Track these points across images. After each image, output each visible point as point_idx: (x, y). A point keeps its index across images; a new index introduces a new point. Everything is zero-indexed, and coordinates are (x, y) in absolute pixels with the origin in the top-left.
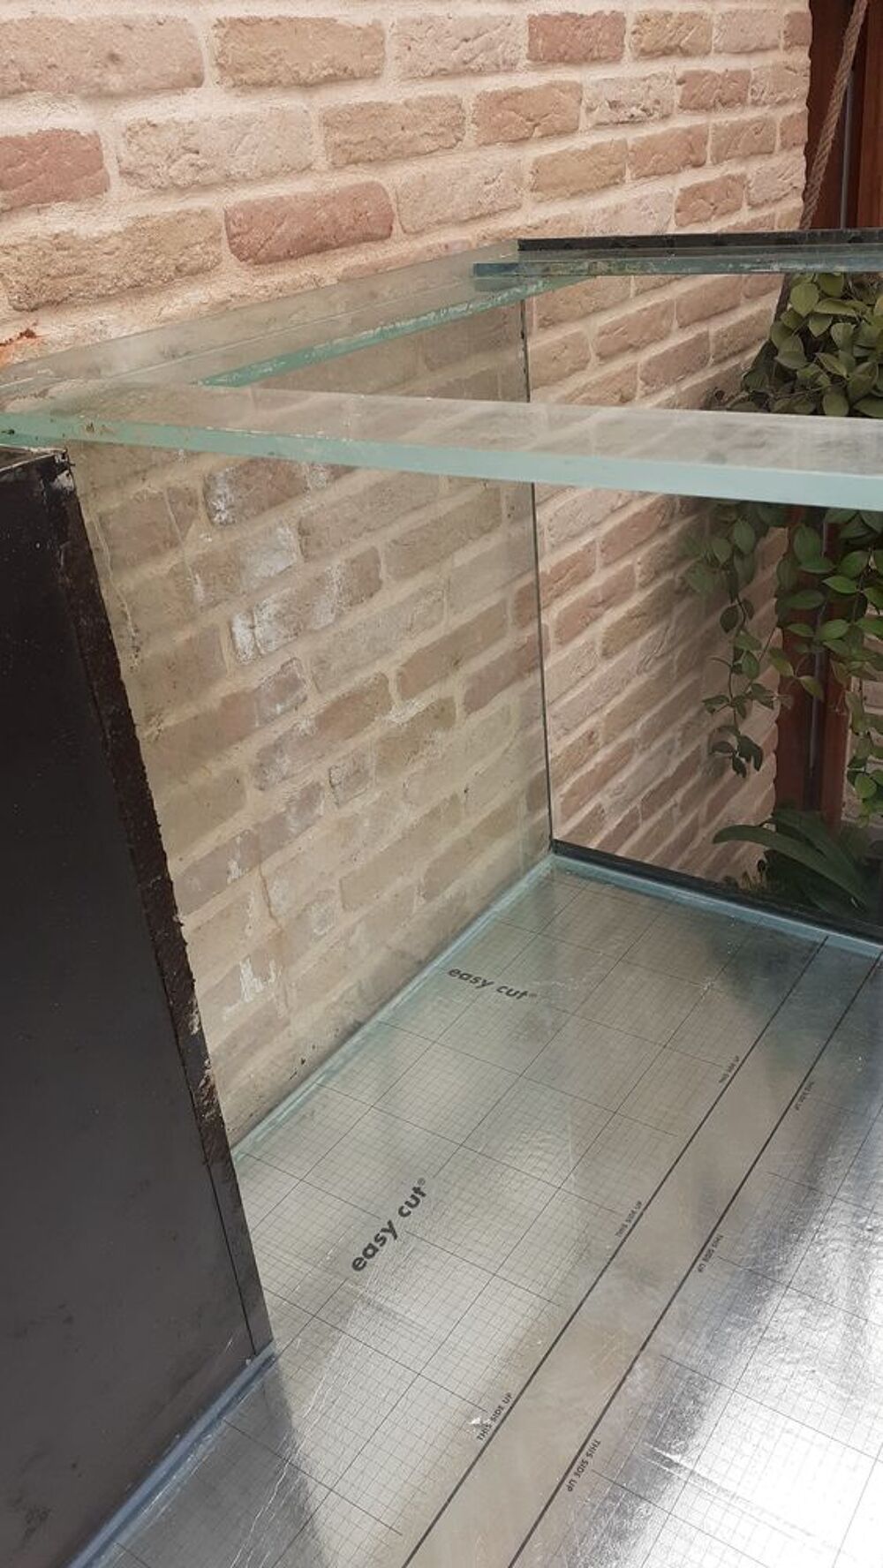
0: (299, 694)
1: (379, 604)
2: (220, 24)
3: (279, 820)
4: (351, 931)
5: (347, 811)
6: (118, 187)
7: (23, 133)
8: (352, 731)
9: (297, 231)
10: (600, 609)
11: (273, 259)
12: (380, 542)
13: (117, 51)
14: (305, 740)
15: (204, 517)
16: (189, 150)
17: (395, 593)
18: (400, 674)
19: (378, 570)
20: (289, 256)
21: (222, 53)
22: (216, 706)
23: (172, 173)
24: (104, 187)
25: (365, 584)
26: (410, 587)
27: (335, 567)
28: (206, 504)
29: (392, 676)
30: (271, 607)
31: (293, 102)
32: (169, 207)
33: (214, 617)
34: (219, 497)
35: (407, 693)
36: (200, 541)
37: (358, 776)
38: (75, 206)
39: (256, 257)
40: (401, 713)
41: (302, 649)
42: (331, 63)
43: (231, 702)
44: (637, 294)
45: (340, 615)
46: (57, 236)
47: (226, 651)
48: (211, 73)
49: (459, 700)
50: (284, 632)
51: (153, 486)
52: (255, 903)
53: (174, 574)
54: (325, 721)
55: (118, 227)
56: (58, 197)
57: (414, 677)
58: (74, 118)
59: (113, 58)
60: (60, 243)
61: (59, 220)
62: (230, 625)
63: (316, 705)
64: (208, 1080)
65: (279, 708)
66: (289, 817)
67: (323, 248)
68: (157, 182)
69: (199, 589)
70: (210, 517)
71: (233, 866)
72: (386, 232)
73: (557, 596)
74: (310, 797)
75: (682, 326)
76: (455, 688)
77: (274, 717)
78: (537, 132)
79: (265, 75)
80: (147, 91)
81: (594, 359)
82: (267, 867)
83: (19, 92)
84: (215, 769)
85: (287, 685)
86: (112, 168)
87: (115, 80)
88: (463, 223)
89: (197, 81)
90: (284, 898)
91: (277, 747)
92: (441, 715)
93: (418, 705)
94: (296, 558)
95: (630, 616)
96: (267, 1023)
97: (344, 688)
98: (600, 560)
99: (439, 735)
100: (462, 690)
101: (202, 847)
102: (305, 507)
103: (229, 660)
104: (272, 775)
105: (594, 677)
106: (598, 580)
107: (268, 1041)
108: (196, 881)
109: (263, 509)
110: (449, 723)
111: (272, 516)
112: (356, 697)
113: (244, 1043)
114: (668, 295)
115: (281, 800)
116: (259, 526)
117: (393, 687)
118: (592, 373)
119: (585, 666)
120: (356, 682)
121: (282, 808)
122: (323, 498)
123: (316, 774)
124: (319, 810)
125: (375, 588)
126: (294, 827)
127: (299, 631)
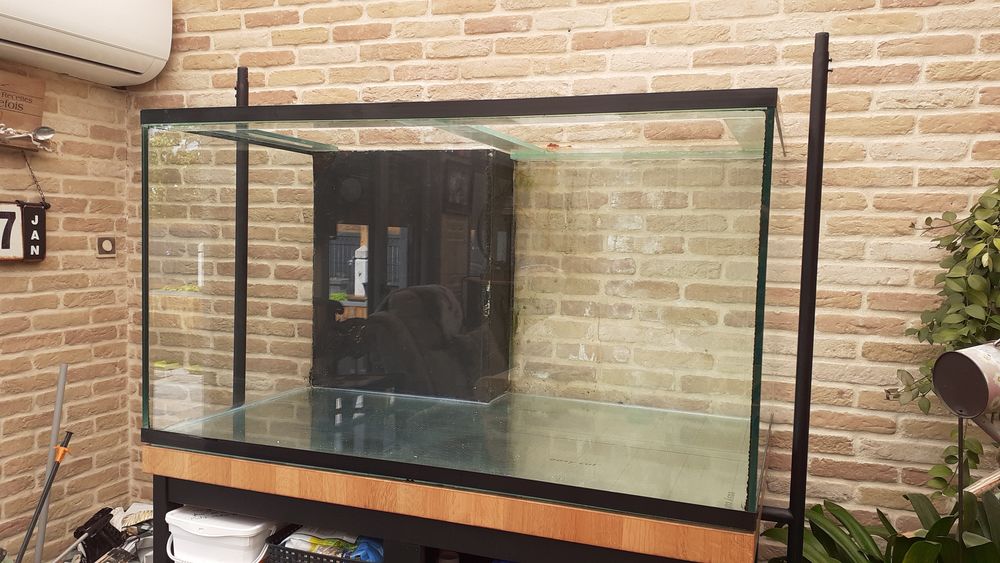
0: (632, 270)
1: (679, 258)
2: (654, 78)
3: (608, 308)
4: (634, 370)
5: (644, 324)
9: (670, 132)
11: (657, 139)
12: (688, 236)
14: (628, 287)
15: (610, 203)
17: (688, 257)
18: (687, 288)
19: (682, 246)
20: (665, 139)
21: (654, 84)
22: (595, 258)
25: (674, 248)
26: (699, 258)
27: (659, 236)
29: (682, 286)
30: (626, 237)
33: (603, 233)
34: (613, 199)
35: (689, 297)
36: (605, 210)
37: (650, 314)
39: (653, 138)
40: (682, 303)
41: (637, 258)
43: (600, 260)
45: (657, 253)
47: (603, 244)
49: (721, 316)
50: (628, 248)
51: (593, 190)
52: (593, 328)
53: (594, 215)
54: (640, 285)
57: (693, 292)
62: (607, 237)
63: (637, 278)
65: (620, 271)
66: (615, 310)
67: (683, 138)
69: (599, 222)
71: (587, 311)
72: (718, 137)
74: (624, 308)
76: (721, 310)
77: (616, 273)
82: (602, 321)
84: (588, 277)
85: (626, 265)
90: (604, 335)
91: (616, 283)
92: (706, 315)
93: (693, 305)
94: (642, 228)
95: (894, 347)
96: (586, 374)
97: (654, 279)
98: (865, 304)
99: (704, 323)
100: (725, 313)
101: (578, 298)
102: (649, 213)
103: (604, 247)
104: (610, 291)
105: (852, 364)
106: (863, 314)
107: (586, 381)
108: (571, 307)
109: (630, 208)
110: (713, 322)
111: (634, 212)
112: (658, 285)
113: (574, 372)
114: (961, 191)
115: (612, 301)
116: (627, 213)
117: (682, 292)
118: (870, 213)
119: (843, 353)
120: (661, 280)
121: (612, 304)
122: (659, 212)
123: (631, 302)
124: (630, 316)
125: (680, 252)
126: (615, 314)
127: (636, 251)
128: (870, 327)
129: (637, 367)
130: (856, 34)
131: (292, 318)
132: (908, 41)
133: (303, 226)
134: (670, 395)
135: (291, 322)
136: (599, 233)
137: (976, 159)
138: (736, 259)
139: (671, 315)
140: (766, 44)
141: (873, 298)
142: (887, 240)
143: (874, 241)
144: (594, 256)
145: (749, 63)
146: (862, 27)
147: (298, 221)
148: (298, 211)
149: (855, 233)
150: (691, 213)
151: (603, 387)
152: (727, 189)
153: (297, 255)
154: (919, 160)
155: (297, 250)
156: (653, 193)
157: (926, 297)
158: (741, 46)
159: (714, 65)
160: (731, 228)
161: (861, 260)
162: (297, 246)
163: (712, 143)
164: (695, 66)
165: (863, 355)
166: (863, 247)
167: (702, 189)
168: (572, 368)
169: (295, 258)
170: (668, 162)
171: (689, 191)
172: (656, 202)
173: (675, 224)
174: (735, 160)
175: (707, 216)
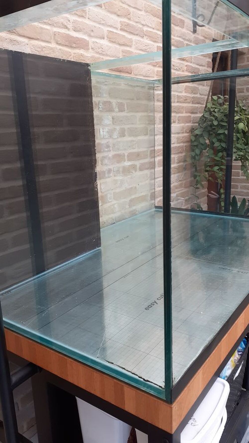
0: (110, 149)
1: (124, 139)
2: (108, 31)
3: (104, 172)
5: (116, 178)
6: (90, 50)
7: (79, 37)
8: (119, 162)
9: (117, 67)
11: (112, 70)
12: (126, 127)
13: (93, 30)
14: (110, 159)
16: (102, 48)
17: (127, 139)
18: (128, 155)
19: (125, 132)
20: (115, 70)
21: (108, 35)
23: (99, 50)
24: (88, 49)
25: (122, 134)
26: (130, 139)
27: (118, 128)
28: (98, 106)
29: (126, 154)
30: (106, 129)
31: (118, 46)
32: (97, 56)
33: (97, 127)
34: (100, 105)
35: (129, 160)
36: (96, 112)
37: (118, 172)
38: (84, 50)
40: (127, 164)
41: (111, 140)
42: (124, 42)
43: (98, 144)
45: (118, 137)
46: (82, 54)
47: (99, 134)
48: (106, 38)
49: (138, 166)
50: (108, 135)
54: (114, 157)
55: (90, 56)
56: (82, 48)
57: (131, 157)
58: (86, 37)
59: (92, 31)
60: (82, 55)
61: (82, 51)
62: (100, 129)
63: (112, 153)
64: (97, 182)
65: (106, 150)
66: (106, 173)
67: (120, 71)
68: (96, 51)
69: (95, 121)
70: (99, 109)
72: (131, 73)
73: (158, 156)
74: (109, 171)
75: (186, 112)
76: (138, 163)
78: (158, 65)
79: (114, 40)
80: (96, 37)
83: (79, 31)
85: (108, 146)
86: (90, 48)
87: (92, 34)
88: (144, 76)
89: (104, 38)
90: (104, 188)
91: (105, 157)
92: (134, 168)
93: (129, 163)
94: (111, 123)
95: (174, 168)
97: (117, 153)
99: (134, 172)
102: (114, 114)
103: (99, 136)
104: (104, 162)
109: (107, 111)
110: (136, 170)
111: (108, 113)
112: (119, 155)
114: (183, 105)
115: (105, 168)
116: (106, 114)
117: (126, 157)
120: (120, 152)
121: (105, 170)
122: (117, 114)
123: (111, 167)
124: (111, 175)
125: (124, 136)
126: (107, 175)
127: (111, 137)
129: (115, 202)
132: (173, 39)
134: (126, 210)
137: (185, 92)
138: (140, 138)
139: (125, 170)
140: (141, 26)
145: (137, 35)
150: (127, 114)
152: (136, 102)
154: (177, 91)
156: (114, 102)
157: (179, 147)
158: (134, 24)
159: (127, 31)
160: (138, 122)
163: (129, 75)
164: (121, 29)
167: (129, 101)
170: (118, 85)
171: (124, 102)
172: (116, 107)
173: (122, 121)
174: (137, 86)
175: (131, 116)
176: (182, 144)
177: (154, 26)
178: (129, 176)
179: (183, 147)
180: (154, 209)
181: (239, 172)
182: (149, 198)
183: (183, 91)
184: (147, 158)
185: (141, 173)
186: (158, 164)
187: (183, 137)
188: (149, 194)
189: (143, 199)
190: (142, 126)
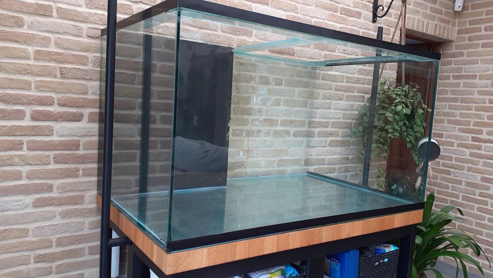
0: (262, 113)
1: (279, 108)
3: (253, 132)
4: (261, 160)
5: (265, 138)
6: (253, 36)
8: (270, 125)
9: (278, 50)
10: (329, 135)
11: (273, 52)
12: (282, 98)
14: (261, 122)
15: (254, 80)
17: (283, 107)
18: (281, 121)
19: (280, 102)
20: (276, 53)
22: (248, 108)
24: (252, 36)
25: (277, 103)
26: (285, 108)
27: (272, 98)
29: (279, 121)
30: (260, 98)
32: (260, 41)
34: (257, 79)
35: (281, 125)
36: (252, 84)
37: (269, 134)
39: (271, 51)
40: (280, 128)
41: (264, 107)
43: (250, 108)
44: (346, 82)
45: (272, 106)
50: (261, 103)
51: (248, 73)
52: (246, 142)
53: (247, 86)
54: (265, 120)
55: (252, 41)
56: (245, 35)
57: (284, 123)
60: (244, 40)
61: (245, 38)
62: (253, 97)
63: (264, 117)
64: (228, 134)
65: (258, 114)
66: (255, 132)
67: (282, 53)
69: (250, 90)
71: (244, 134)
72: (293, 55)
74: (259, 131)
75: (357, 92)
76: (292, 130)
77: (256, 115)
78: (326, 50)
81: (333, 89)
82: (250, 138)
84: (245, 117)
85: (260, 111)
86: (254, 35)
88: (308, 58)
90: (251, 145)
91: (256, 120)
92: (288, 133)
93: (283, 128)
94: (266, 93)
95: (337, 141)
96: (243, 165)
97: (270, 118)
98: (330, 126)
99: (286, 136)
100: (293, 132)
101: (240, 128)
102: (270, 87)
103: (252, 102)
104: (254, 123)
105: (326, 148)
106: (329, 129)
107: (242, 168)
108: (237, 132)
109: (263, 84)
110: (289, 136)
111: (264, 86)
112: (272, 120)
113: (238, 164)
114: (354, 85)
115: (255, 128)
116: (262, 86)
117: (279, 123)
118: (333, 92)
119: (324, 145)
120: (272, 118)
121: (254, 130)
122: (273, 86)
123: (261, 128)
124: (261, 135)
125: (279, 105)
126: (255, 134)
127: (264, 104)
128: (331, 134)
129: (262, 158)
130: (333, 22)
131: (49, 150)
132: (346, 28)
133: (60, 80)
134: (274, 169)
135: (47, 153)
136: (251, 95)
137: (358, 74)
138: (297, 108)
139: (276, 133)
140: (309, 18)
141: (333, 123)
142: (337, 102)
143: (334, 102)
144: (248, 106)
146: (335, 19)
147: (55, 76)
148: (55, 68)
149: (329, 99)
150: (284, 88)
151: (249, 170)
152: (296, 78)
153: (54, 102)
154: (346, 73)
155: (53, 98)
156: (271, 77)
157: (345, 122)
158: (302, 16)
160: (296, 95)
161: (330, 109)
162: (53, 95)
163: (291, 57)
165: (329, 145)
166: (330, 104)
167: (288, 78)
168: (237, 163)
169: (51, 104)
170: (277, 64)
171: (284, 78)
172: (272, 82)
173: (278, 92)
174: (299, 66)
175: (289, 90)
176: (350, 121)
177: (324, 18)
178: (281, 139)
179: (351, 123)
180: (306, 174)
181: (440, 162)
182: (303, 163)
183: (355, 73)
184: (304, 127)
185: (295, 138)
186: (318, 134)
187: (352, 114)
188: (304, 160)
189: (295, 162)
190: (302, 99)
